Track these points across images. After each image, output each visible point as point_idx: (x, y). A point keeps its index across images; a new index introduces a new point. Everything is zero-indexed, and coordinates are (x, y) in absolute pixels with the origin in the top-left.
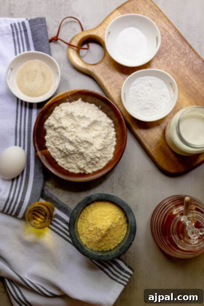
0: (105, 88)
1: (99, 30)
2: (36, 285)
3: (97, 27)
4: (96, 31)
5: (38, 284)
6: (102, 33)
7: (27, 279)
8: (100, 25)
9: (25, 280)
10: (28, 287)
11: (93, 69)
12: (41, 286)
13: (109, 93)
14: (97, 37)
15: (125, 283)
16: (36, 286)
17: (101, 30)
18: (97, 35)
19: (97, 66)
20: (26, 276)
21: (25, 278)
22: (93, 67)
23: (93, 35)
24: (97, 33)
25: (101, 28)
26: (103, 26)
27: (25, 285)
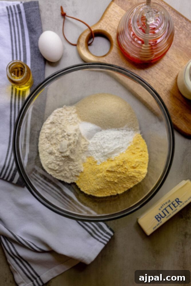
1: (101, 24)
2: (27, 241)
3: (99, 21)
4: (99, 26)
5: (29, 241)
6: (105, 27)
7: (19, 236)
8: (101, 19)
9: (18, 237)
10: (20, 243)
11: (104, 61)
12: (31, 243)
14: (101, 30)
15: (106, 243)
16: (28, 243)
17: (103, 23)
18: (100, 29)
19: (107, 57)
20: (19, 234)
21: (18, 236)
22: (104, 59)
23: (97, 30)
24: (100, 28)
25: (102, 22)
26: (104, 20)
27: (18, 241)
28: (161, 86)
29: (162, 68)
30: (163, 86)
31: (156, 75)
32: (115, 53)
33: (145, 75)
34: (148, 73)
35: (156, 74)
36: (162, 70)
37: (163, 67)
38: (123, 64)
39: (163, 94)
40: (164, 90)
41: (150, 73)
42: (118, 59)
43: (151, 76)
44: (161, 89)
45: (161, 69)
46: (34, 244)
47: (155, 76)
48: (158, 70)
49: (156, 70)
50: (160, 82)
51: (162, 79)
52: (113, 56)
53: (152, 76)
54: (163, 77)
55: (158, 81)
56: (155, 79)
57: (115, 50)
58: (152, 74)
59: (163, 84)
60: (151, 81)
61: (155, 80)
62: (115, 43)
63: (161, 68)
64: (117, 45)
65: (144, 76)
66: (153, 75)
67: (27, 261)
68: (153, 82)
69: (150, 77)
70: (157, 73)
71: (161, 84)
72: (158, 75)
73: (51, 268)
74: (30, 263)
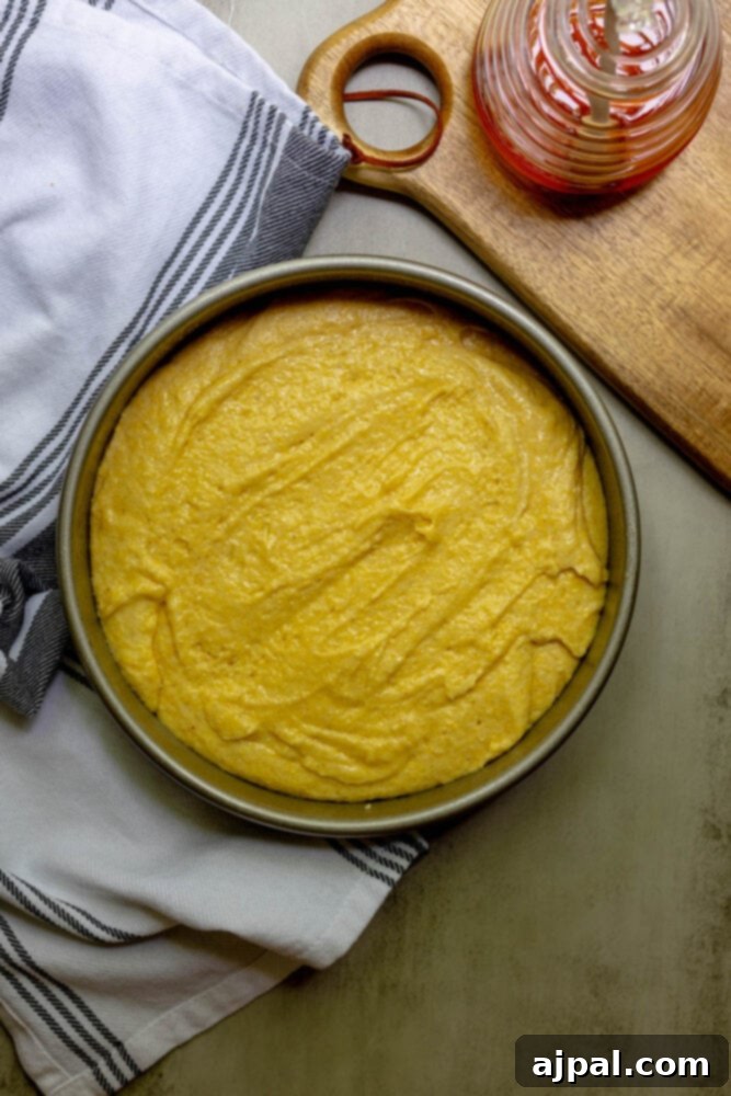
0: (471, 232)
1: (404, 9)
2: (62, 906)
4: (396, 17)
5: (68, 904)
6: (419, 22)
10: (32, 914)
12: (79, 910)
13: (494, 251)
14: (404, 37)
15: (395, 876)
16: (63, 911)
17: (411, 7)
18: (399, 31)
23: (386, 35)
24: (398, 25)
28: (650, 289)
29: (658, 211)
30: (660, 289)
31: (629, 240)
32: (460, 141)
33: (584, 239)
34: (598, 230)
35: (629, 235)
36: (659, 220)
37: (661, 208)
38: (490, 186)
39: (657, 323)
40: (662, 308)
41: (603, 232)
42: (471, 165)
43: (609, 243)
44: (648, 303)
45: (654, 217)
46: (89, 917)
47: (625, 243)
48: (637, 218)
49: (632, 220)
50: (649, 274)
51: (654, 260)
52: (451, 153)
53: (612, 243)
54: (658, 248)
55: (638, 269)
56: (627, 258)
57: (457, 126)
58: (614, 238)
59: (657, 279)
60: (609, 264)
61: (623, 260)
62: (459, 96)
63: (654, 211)
64: (467, 104)
65: (580, 241)
66: (618, 240)
67: (67, 984)
68: (614, 269)
69: (606, 247)
70: (635, 234)
71: (650, 281)
72: (638, 240)
73: (167, 1008)
74: (78, 992)
